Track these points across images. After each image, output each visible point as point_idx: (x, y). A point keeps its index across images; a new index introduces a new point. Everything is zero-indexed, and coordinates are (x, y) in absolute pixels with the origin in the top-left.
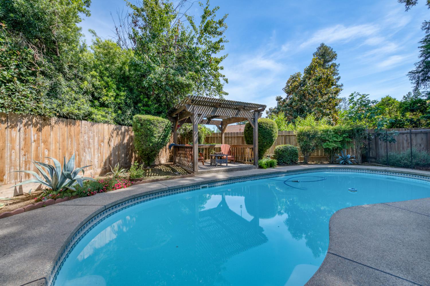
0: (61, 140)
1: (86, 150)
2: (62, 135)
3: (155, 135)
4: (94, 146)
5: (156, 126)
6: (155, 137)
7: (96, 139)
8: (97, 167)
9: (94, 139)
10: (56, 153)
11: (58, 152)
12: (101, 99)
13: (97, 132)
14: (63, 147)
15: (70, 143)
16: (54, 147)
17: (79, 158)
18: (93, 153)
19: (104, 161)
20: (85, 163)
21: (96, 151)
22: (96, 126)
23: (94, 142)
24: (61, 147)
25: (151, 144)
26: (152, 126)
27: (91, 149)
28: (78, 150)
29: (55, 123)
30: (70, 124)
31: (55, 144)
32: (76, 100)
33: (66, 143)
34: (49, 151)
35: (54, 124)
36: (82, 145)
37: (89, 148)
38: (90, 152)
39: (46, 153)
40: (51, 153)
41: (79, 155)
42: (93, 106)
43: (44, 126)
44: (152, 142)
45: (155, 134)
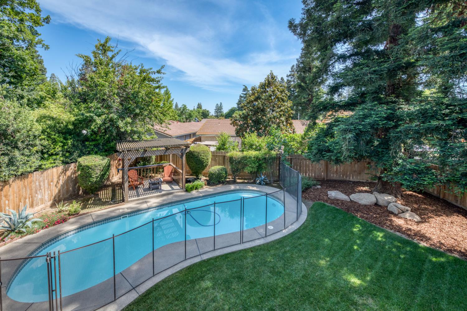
0: (17, 191)
1: (38, 192)
2: (18, 187)
3: (93, 177)
4: (44, 187)
5: (93, 170)
6: (93, 178)
7: (46, 181)
8: (47, 201)
9: (44, 181)
10: (14, 200)
11: (15, 200)
12: (49, 152)
13: (47, 176)
14: (19, 195)
15: (24, 190)
16: (12, 197)
17: (32, 199)
18: (43, 193)
19: (54, 195)
20: (37, 201)
21: (46, 190)
22: (45, 173)
23: (44, 184)
24: (18, 196)
25: (90, 183)
26: (90, 170)
27: (42, 190)
28: (31, 194)
29: (13, 182)
30: (24, 179)
31: (13, 195)
32: (28, 161)
33: (21, 192)
34: (9, 201)
35: (11, 183)
36: (34, 190)
37: (40, 189)
38: (40, 193)
39: (7, 202)
40: (10, 202)
41: (32, 197)
42: (43, 158)
43: (4, 187)
44: (90, 181)
45: (93, 175)
